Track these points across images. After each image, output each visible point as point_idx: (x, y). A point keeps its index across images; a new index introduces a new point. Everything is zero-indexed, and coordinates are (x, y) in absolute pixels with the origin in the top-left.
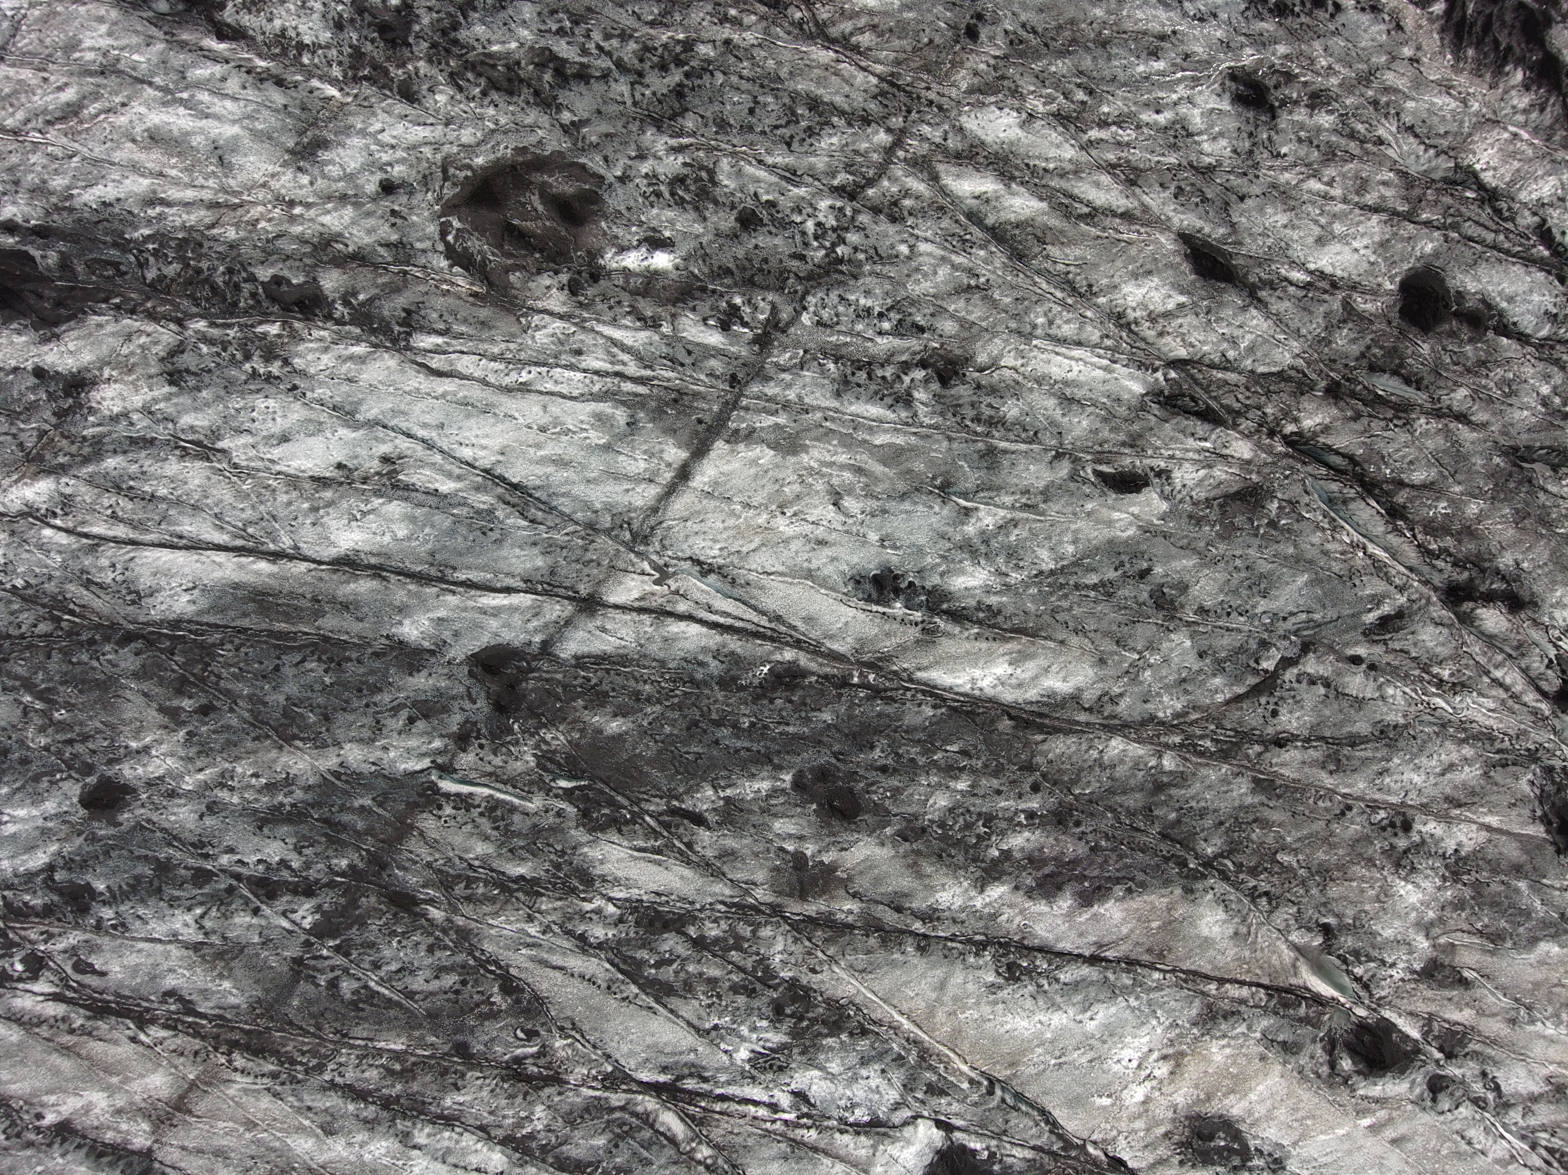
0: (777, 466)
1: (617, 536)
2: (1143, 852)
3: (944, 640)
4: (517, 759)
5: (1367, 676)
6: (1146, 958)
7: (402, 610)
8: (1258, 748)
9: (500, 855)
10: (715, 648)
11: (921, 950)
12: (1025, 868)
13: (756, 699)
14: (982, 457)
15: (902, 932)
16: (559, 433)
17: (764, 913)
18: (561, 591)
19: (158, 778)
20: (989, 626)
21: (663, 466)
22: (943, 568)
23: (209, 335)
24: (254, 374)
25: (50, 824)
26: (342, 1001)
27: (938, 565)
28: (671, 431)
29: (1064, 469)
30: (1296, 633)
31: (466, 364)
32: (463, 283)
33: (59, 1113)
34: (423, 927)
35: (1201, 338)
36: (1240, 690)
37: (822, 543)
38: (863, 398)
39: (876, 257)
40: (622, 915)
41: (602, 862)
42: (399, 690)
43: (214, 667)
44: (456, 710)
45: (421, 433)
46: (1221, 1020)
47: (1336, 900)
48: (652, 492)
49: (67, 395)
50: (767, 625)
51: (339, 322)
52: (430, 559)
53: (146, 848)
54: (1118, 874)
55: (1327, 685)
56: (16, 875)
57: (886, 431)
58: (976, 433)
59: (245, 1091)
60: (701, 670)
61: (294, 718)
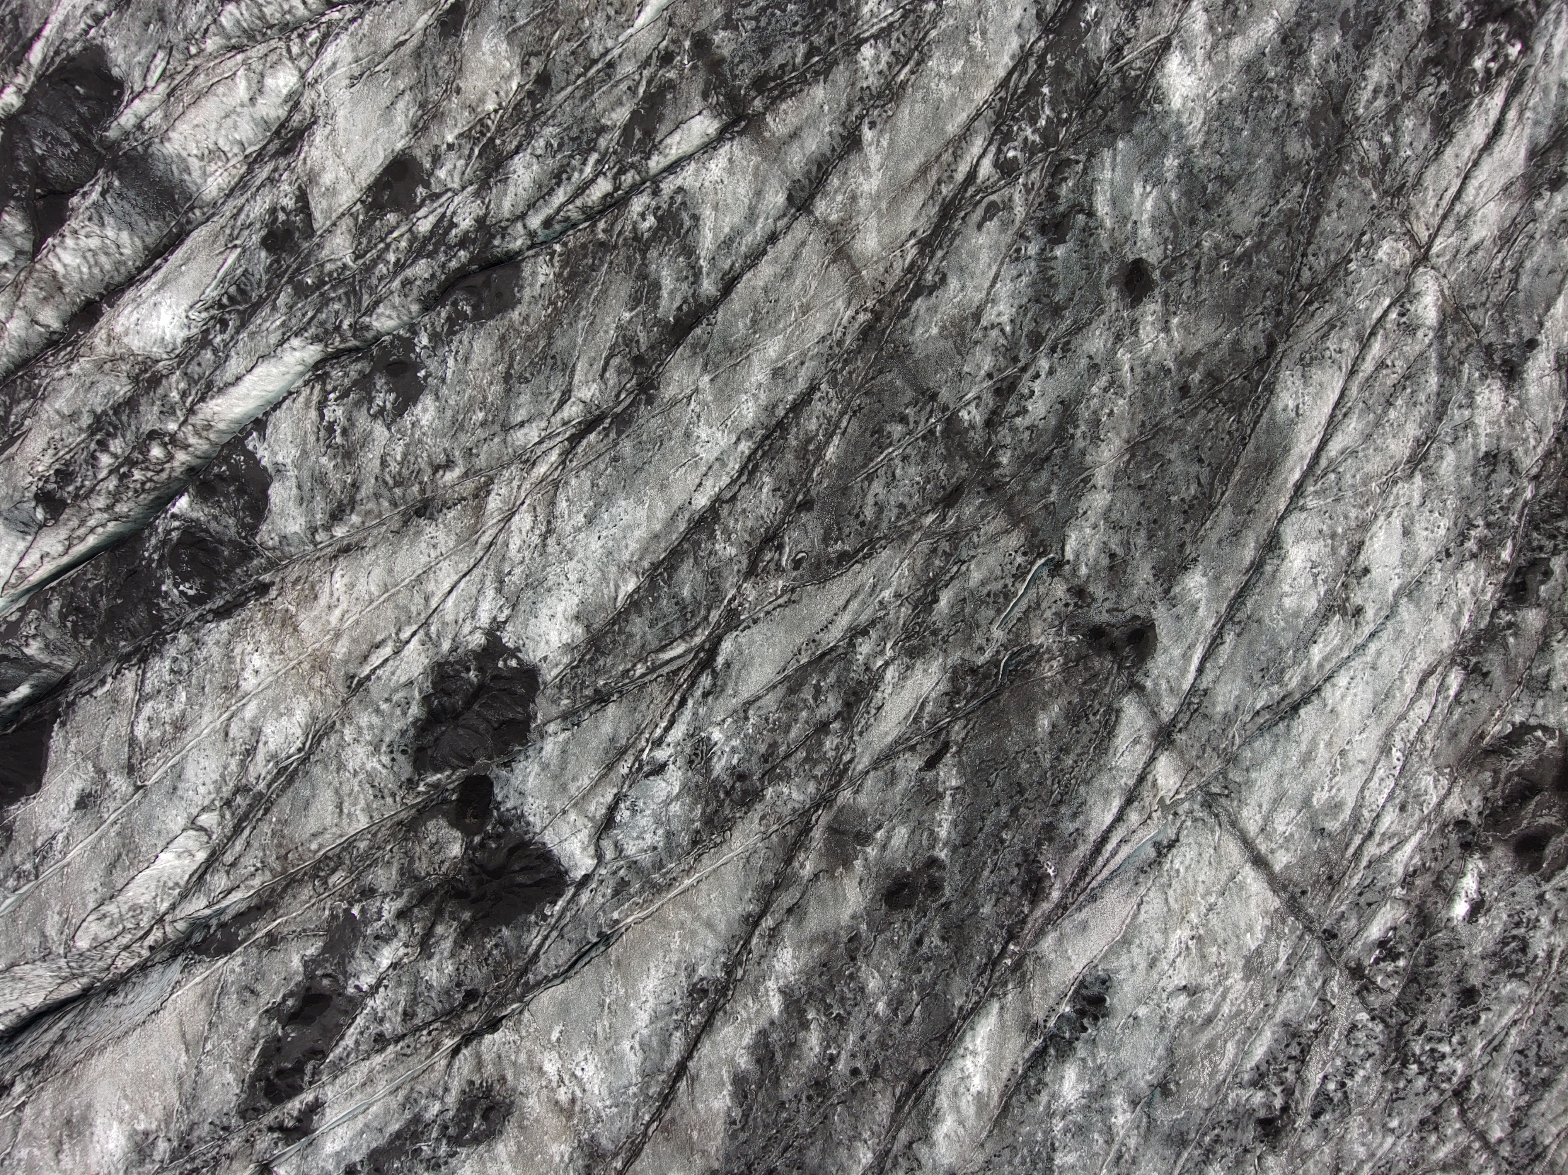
1: (1217, 779)
2: (763, 1146)
3: (1021, 1039)
4: (1044, 630)
7: (1216, 579)
10: (1085, 831)
11: (747, 917)
12: (787, 1036)
13: (1025, 853)
15: (768, 905)
16: (1335, 766)
17: (829, 791)
18: (1184, 717)
19: (1137, 331)
20: (1019, 1085)
22: (1090, 1064)
23: (1518, 497)
24: (1471, 525)
25: (1129, 226)
26: (885, 421)
27: (1094, 1060)
28: (1302, 865)
31: (1423, 707)
32: (1496, 729)
33: (870, 145)
37: (1153, 963)
38: (1275, 1045)
39: (1396, 1096)
40: (871, 670)
41: (925, 671)
42: (1143, 553)
43: (1221, 409)
44: (1107, 594)
45: (1373, 646)
46: (586, 1162)
48: (1252, 828)
49: (1505, 362)
50: (1090, 885)
51: (1495, 611)
52: (1254, 617)
53: (1079, 301)
54: (751, 1116)
56: (1094, 180)
57: (1236, 1055)
58: (1205, 1135)
59: (837, 314)
60: (1069, 813)
61: (1150, 460)
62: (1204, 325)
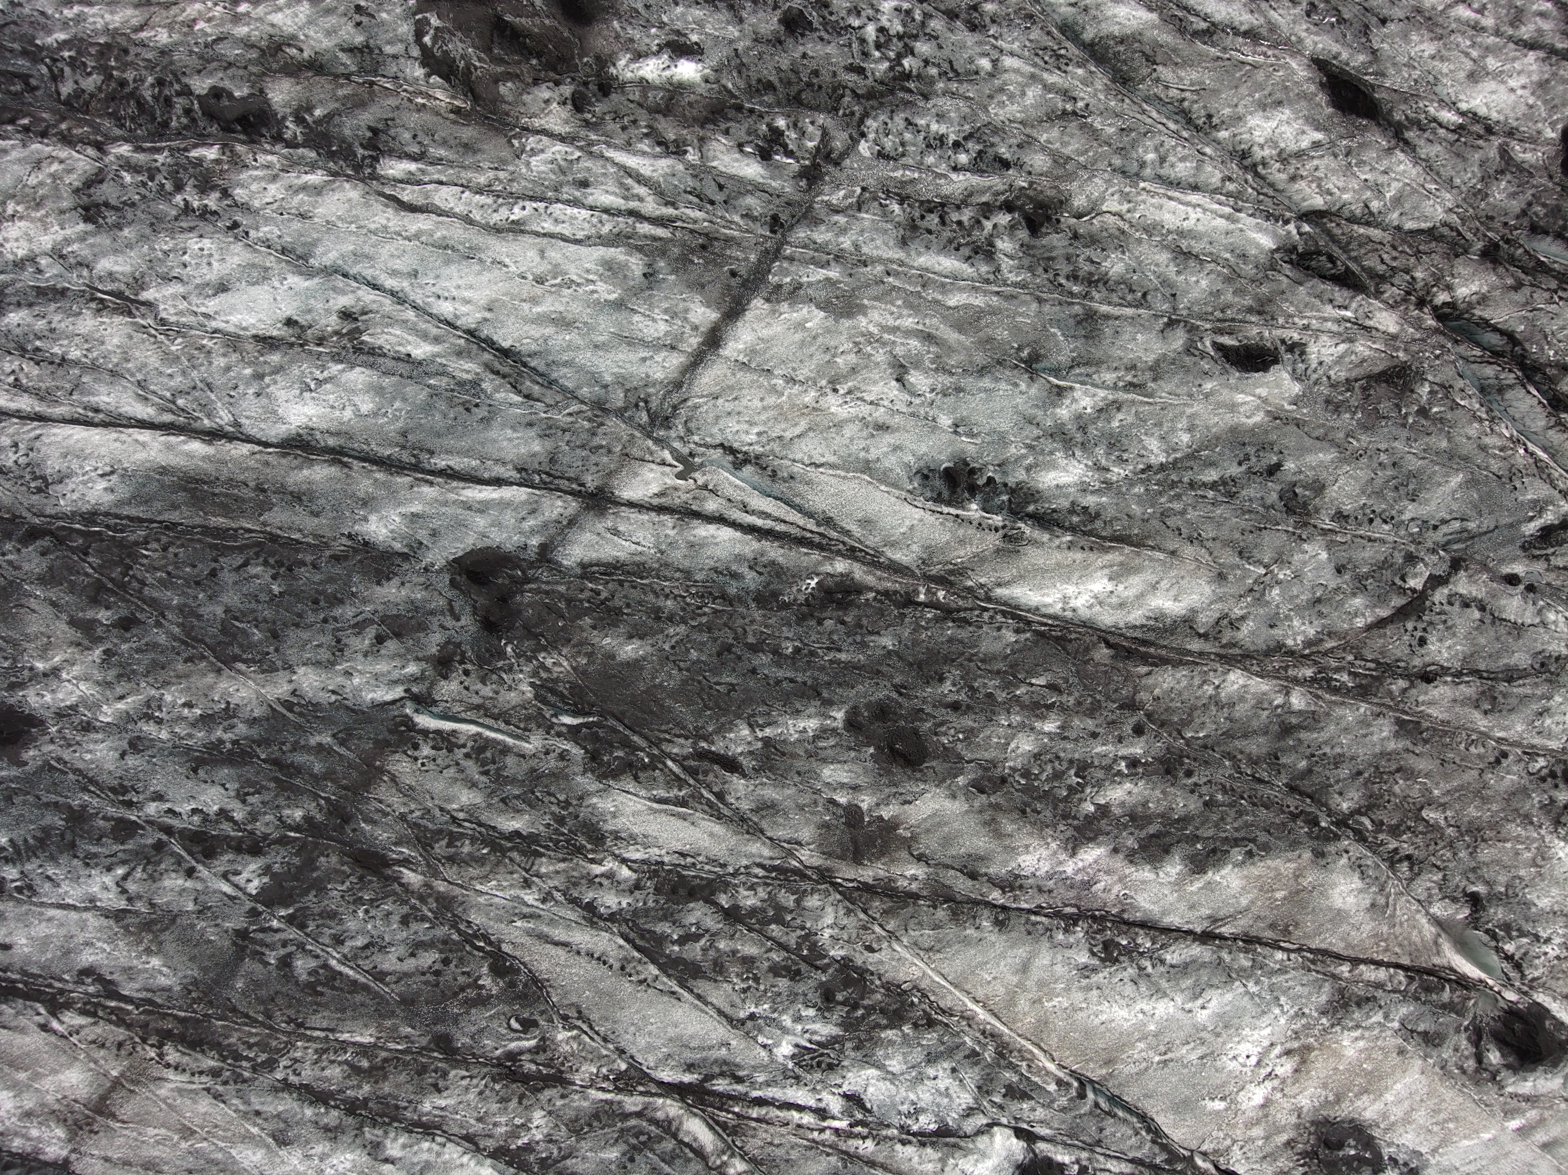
0: (828, 331)
1: (631, 418)
2: (1267, 808)
3: (1030, 550)
4: (510, 689)
5: (1525, 599)
6: (1269, 934)
7: (367, 502)
8: (1402, 683)
9: (490, 806)
10: (751, 556)
11: (1000, 924)
12: (1125, 826)
13: (801, 619)
14: (1079, 323)
15: (976, 903)
16: (559, 286)
17: (810, 879)
18: (564, 484)
19: (70, 707)
20: (1084, 533)
21: (688, 329)
22: (1030, 460)
23: (133, 161)
24: (187, 209)
26: (297, 983)
27: (1024, 457)
28: (700, 286)
29: (1178, 339)
30: (1444, 547)
31: (445, 197)
32: (442, 97)
34: (395, 894)
35: (1341, 184)
36: (1384, 613)
37: (883, 428)
38: (934, 247)
39: (951, 72)
40: (638, 880)
41: (614, 815)
42: (365, 601)
43: (137, 571)
44: (435, 627)
45: (390, 283)
46: (1355, 1008)
47: (1487, 865)
48: (675, 361)
50: (815, 528)
51: (291, 144)
52: (402, 440)
53: (56, 793)
54: (1236, 835)
55: (1482, 608)
57: (961, 290)
58: (1071, 294)
59: (180, 1091)
60: (734, 583)
61: (234, 636)
62: (32, 629)
